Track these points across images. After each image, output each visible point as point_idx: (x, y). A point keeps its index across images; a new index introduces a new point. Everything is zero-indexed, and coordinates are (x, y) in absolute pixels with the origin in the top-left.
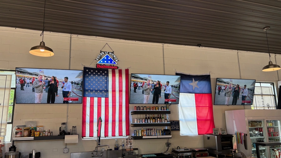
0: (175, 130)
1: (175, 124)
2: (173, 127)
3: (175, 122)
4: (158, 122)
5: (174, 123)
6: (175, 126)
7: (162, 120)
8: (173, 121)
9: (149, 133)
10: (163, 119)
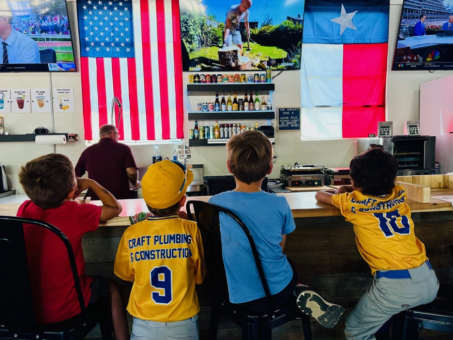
0: (290, 128)
1: (289, 116)
2: (285, 123)
3: (290, 112)
4: (244, 110)
5: (288, 113)
6: (290, 119)
7: (254, 106)
8: (286, 110)
9: (226, 133)
10: (257, 103)
